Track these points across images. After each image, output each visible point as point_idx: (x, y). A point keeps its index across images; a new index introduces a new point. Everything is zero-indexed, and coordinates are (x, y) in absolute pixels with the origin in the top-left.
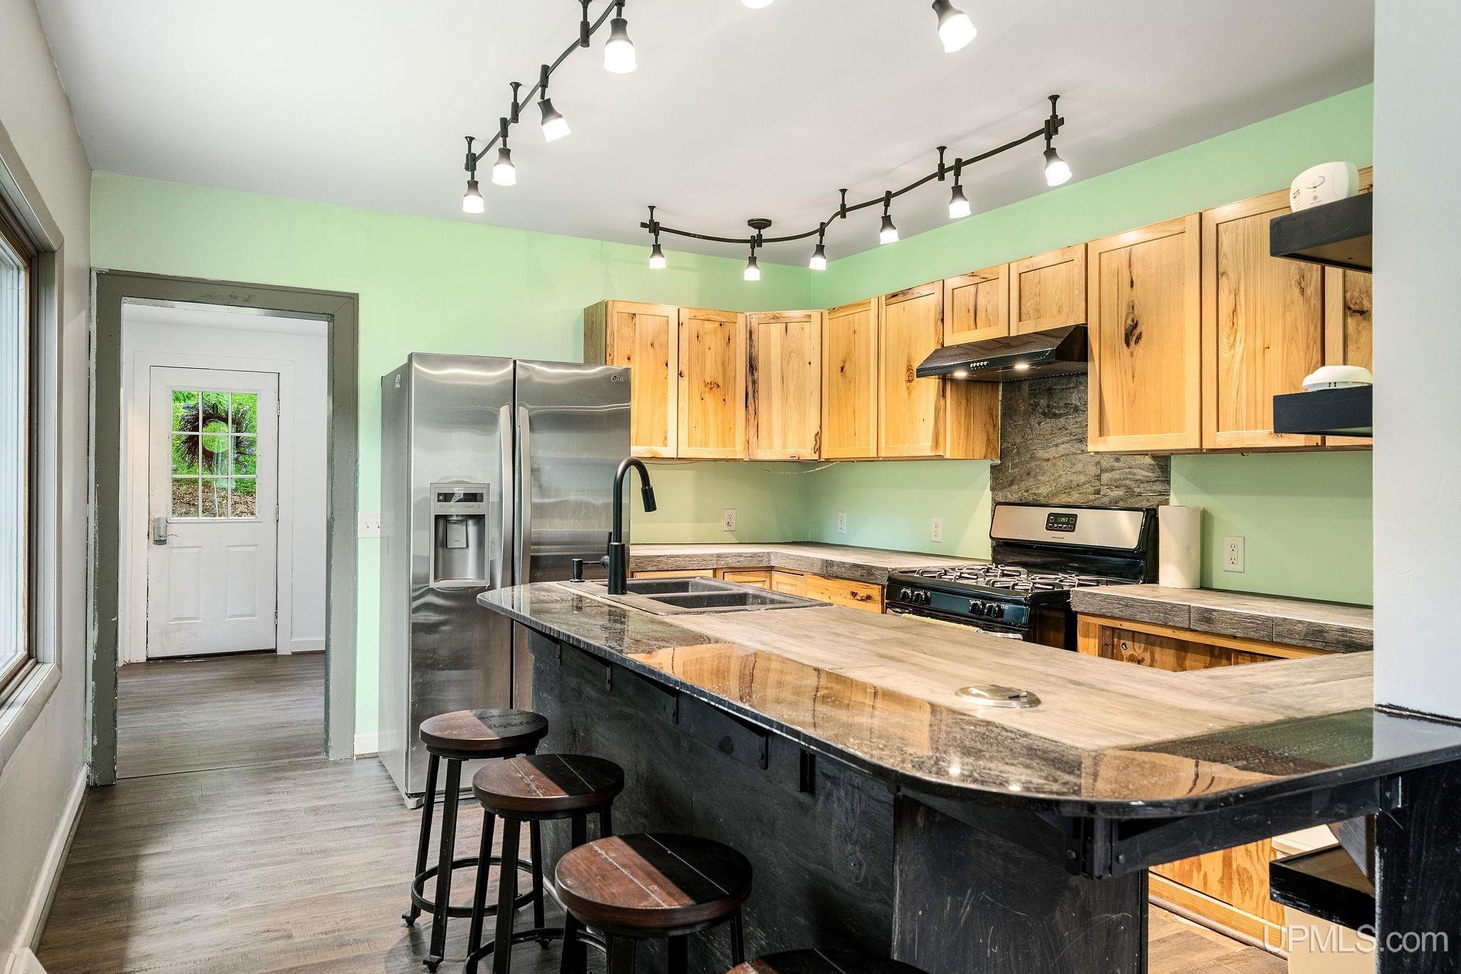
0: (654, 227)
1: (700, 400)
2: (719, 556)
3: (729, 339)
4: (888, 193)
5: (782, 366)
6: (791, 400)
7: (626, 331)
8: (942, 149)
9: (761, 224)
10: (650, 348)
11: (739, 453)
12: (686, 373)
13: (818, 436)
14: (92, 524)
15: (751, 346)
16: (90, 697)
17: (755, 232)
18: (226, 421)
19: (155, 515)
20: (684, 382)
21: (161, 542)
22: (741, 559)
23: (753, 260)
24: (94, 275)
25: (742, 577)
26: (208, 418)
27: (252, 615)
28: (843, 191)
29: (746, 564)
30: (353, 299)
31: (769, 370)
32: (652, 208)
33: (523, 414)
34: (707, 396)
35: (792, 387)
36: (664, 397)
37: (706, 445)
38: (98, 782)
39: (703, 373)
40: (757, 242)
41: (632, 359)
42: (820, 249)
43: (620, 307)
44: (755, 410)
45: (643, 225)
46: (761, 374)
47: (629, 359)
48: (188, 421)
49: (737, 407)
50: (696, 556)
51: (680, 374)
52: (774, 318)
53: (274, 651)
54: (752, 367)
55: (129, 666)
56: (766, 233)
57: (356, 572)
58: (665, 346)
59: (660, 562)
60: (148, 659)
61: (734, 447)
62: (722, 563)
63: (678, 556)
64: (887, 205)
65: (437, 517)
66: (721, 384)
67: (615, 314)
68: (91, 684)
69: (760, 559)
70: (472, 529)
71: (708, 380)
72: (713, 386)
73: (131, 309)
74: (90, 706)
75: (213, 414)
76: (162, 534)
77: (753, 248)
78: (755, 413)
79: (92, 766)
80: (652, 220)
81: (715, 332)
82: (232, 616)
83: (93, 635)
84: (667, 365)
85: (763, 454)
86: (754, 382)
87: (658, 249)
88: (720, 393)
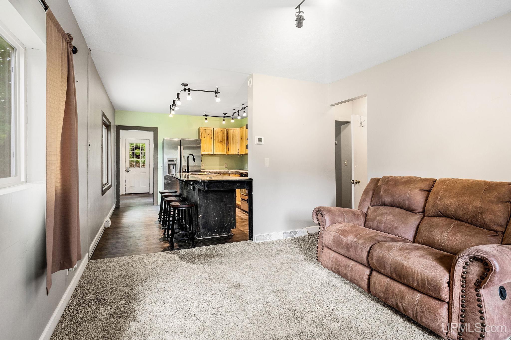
0: (206, 115)
2: (219, 171)
3: (223, 133)
4: (239, 111)
5: (232, 138)
6: (234, 144)
7: (204, 132)
8: (243, 105)
9: (225, 114)
10: (208, 135)
11: (225, 153)
12: (215, 139)
13: (239, 150)
14: (116, 166)
15: (227, 134)
16: (115, 194)
17: (224, 115)
18: (139, 149)
19: (127, 167)
20: (215, 141)
21: (128, 172)
23: (224, 120)
24: (115, 126)
26: (136, 148)
27: (145, 186)
28: (234, 110)
30: (157, 128)
32: (205, 112)
33: (182, 147)
34: (219, 143)
35: (234, 141)
36: (211, 144)
37: (219, 152)
38: (117, 207)
39: (218, 139)
40: (224, 117)
42: (233, 119)
43: (202, 128)
45: (203, 115)
46: (229, 139)
47: (204, 137)
48: (132, 149)
49: (225, 145)
51: (214, 140)
52: (231, 129)
53: (149, 193)
54: (227, 138)
55: (122, 195)
56: (226, 115)
57: (158, 174)
58: (211, 135)
60: (126, 194)
62: (220, 172)
64: (239, 112)
65: (168, 164)
66: (222, 141)
67: (202, 130)
68: (116, 191)
70: (174, 166)
71: (219, 140)
72: (220, 142)
73: (121, 131)
74: (115, 195)
75: (137, 148)
76: (128, 170)
77: (224, 118)
78: (228, 146)
79: (116, 204)
80: (205, 114)
81: (221, 132)
82: (141, 186)
83: (116, 184)
84: (211, 138)
85: (229, 153)
86: (228, 141)
87: (206, 119)
88: (222, 143)
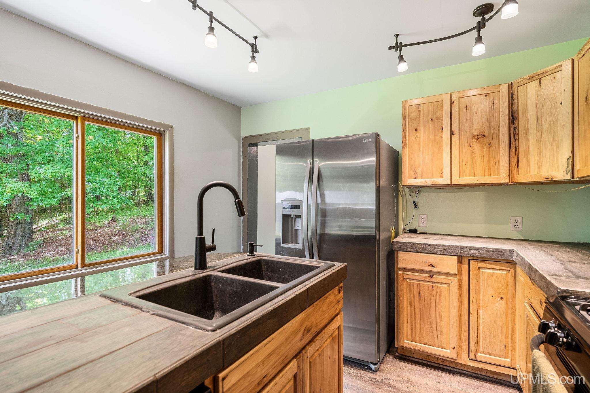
0: (399, 47)
1: (468, 147)
2: (462, 248)
3: (493, 104)
5: (537, 112)
6: (545, 135)
7: (414, 115)
9: (484, 9)
10: (430, 122)
11: (503, 178)
12: (456, 131)
13: (570, 160)
15: (512, 104)
20: (455, 138)
22: (483, 252)
23: (479, 40)
24: (242, 139)
25: (486, 264)
29: (487, 256)
30: (308, 130)
31: (527, 117)
34: (474, 144)
35: (545, 126)
36: (441, 149)
37: (474, 175)
39: (471, 129)
40: (481, 25)
41: (418, 130)
43: (409, 102)
44: (516, 148)
45: (391, 48)
46: (520, 122)
47: (416, 130)
49: (501, 148)
50: (443, 246)
51: (452, 133)
52: (529, 79)
54: (513, 118)
58: (441, 118)
59: (416, 247)
61: (499, 174)
63: (430, 245)
66: (486, 135)
67: (407, 107)
69: (502, 254)
71: (475, 133)
72: (480, 137)
77: (478, 31)
78: (516, 150)
80: (397, 43)
81: (481, 102)
84: (442, 129)
85: (522, 178)
86: (515, 129)
87: (401, 58)
88: (486, 141)
